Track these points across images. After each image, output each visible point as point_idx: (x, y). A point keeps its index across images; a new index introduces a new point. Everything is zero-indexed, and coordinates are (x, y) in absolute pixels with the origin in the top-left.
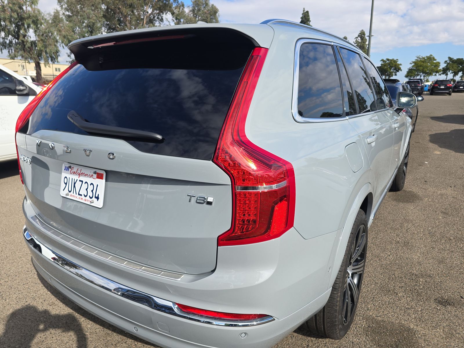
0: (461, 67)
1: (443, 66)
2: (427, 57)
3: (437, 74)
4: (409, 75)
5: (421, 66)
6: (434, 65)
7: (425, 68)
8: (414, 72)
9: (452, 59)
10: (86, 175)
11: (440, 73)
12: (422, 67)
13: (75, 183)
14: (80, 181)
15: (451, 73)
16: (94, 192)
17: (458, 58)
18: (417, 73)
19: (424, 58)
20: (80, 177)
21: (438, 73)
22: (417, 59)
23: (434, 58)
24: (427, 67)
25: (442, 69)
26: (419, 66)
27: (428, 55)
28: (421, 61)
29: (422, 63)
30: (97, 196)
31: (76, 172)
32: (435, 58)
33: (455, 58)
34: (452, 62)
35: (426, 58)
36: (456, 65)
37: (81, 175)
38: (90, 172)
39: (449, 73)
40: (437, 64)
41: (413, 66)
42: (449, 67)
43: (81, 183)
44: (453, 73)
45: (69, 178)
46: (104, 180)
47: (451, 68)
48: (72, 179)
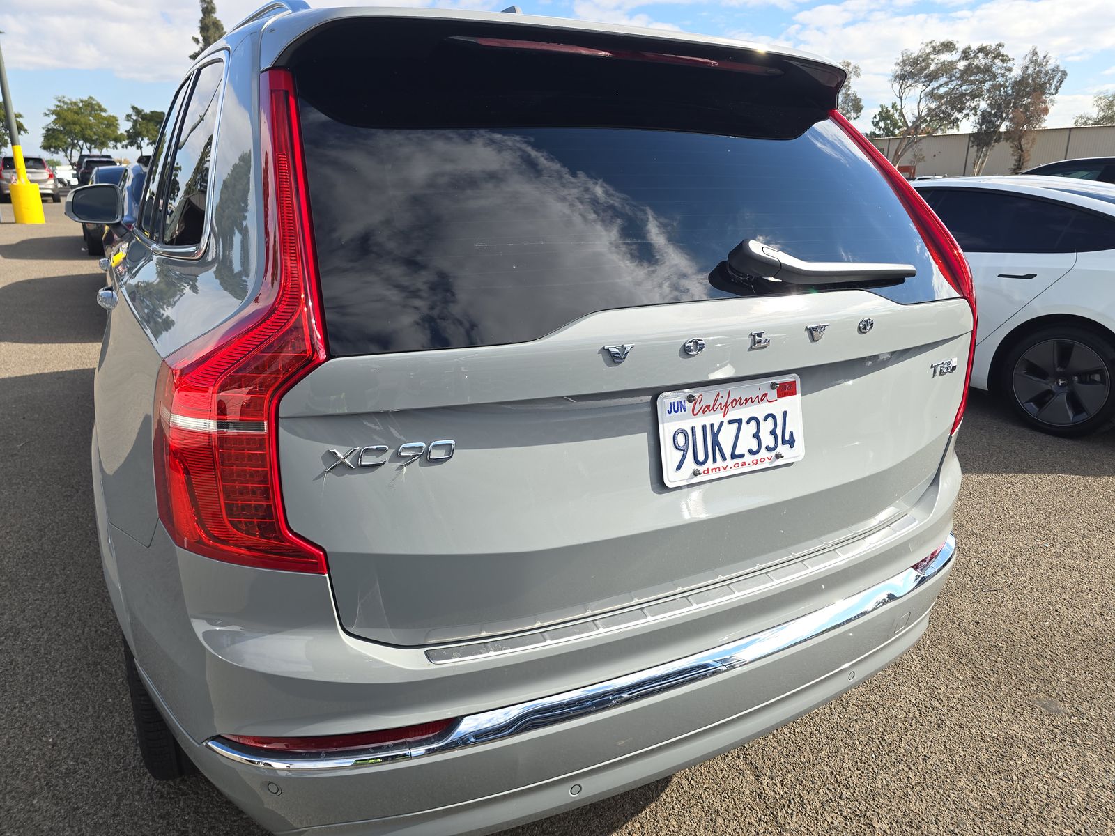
1: (124, 127)
2: (82, 101)
3: (119, 145)
4: (53, 145)
5: (74, 123)
6: (106, 123)
7: (86, 128)
8: (61, 136)
9: (141, 111)
10: (746, 401)
11: (124, 143)
12: (80, 125)
13: (715, 435)
14: (731, 422)
15: (148, 145)
16: (779, 431)
17: (152, 110)
18: (69, 140)
19: (75, 104)
20: (730, 413)
21: (120, 142)
22: (59, 104)
23: (100, 106)
24: (90, 127)
25: (125, 134)
26: (69, 124)
27: (85, 98)
28: (69, 109)
29: (76, 117)
30: (787, 438)
31: (714, 405)
32: (104, 106)
33: (147, 110)
34: (143, 119)
35: (81, 105)
36: (154, 127)
37: (730, 406)
38: (758, 389)
40: (113, 121)
41: (55, 122)
42: (140, 130)
43: (735, 426)
44: (151, 144)
45: (693, 429)
46: (798, 395)
47: (145, 133)
48: (704, 427)
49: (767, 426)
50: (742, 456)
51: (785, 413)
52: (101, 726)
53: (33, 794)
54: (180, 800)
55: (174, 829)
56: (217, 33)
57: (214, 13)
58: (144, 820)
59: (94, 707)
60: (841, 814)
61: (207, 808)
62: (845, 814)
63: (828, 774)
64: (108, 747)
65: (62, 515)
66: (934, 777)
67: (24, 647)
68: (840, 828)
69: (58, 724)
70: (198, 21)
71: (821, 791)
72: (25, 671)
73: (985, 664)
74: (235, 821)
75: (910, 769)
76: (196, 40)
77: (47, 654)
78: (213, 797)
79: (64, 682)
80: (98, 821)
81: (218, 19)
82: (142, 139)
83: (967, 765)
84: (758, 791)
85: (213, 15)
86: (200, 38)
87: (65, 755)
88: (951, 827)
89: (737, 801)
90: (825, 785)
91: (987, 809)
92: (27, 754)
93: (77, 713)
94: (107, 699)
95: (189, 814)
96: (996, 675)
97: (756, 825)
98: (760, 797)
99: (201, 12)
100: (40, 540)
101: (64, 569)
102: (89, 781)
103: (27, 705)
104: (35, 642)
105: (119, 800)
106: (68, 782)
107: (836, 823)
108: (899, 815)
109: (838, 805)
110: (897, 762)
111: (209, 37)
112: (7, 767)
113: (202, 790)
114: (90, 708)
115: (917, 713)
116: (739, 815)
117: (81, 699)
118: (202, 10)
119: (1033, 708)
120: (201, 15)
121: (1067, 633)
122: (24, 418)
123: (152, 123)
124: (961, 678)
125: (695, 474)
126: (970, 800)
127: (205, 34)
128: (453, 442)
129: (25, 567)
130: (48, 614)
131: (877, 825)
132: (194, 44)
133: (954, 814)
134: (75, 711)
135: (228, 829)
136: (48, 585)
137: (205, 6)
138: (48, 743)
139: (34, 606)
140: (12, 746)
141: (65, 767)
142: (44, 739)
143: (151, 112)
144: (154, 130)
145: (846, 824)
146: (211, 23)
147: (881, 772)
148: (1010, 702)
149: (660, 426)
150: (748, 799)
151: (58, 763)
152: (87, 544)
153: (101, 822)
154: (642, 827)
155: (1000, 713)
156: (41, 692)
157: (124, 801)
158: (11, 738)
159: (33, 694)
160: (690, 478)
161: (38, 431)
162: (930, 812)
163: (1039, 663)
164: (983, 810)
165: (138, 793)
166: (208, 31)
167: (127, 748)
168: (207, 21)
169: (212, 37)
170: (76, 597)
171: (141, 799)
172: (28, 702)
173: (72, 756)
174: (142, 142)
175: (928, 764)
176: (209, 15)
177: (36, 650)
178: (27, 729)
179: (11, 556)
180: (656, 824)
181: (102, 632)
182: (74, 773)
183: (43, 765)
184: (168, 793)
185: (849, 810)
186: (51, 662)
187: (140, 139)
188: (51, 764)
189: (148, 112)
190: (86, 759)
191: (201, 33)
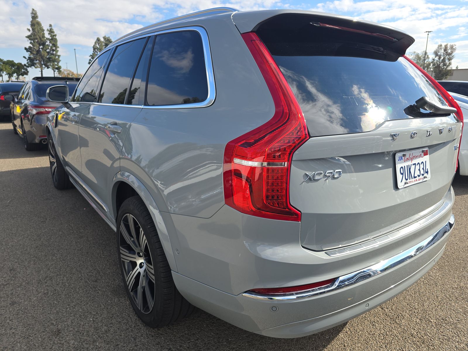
0: (13, 68)
9: (2, 60)
10: (417, 157)
13: (410, 169)
14: (413, 164)
15: (5, 75)
16: (425, 168)
17: (8, 60)
20: (413, 161)
30: (427, 171)
31: (409, 158)
34: (3, 63)
37: (413, 159)
38: (418, 152)
39: (3, 75)
42: (2, 68)
43: (414, 166)
44: (7, 74)
45: (405, 167)
46: (428, 155)
47: (4, 70)
48: (407, 166)
49: (422, 166)
50: (416, 177)
51: (426, 161)
52: (111, 312)
53: (94, 341)
54: (161, 337)
55: (165, 348)
56: (39, 27)
57: (37, 18)
58: (149, 346)
59: (103, 305)
60: (418, 318)
61: (175, 339)
62: (419, 318)
63: (407, 305)
64: (118, 320)
65: (45, 229)
66: (443, 303)
67: (58, 283)
68: (420, 323)
69: (91, 313)
70: (30, 22)
71: (407, 311)
72: (64, 293)
73: (442, 263)
74: (189, 343)
75: (433, 301)
76: (29, 30)
77: (70, 285)
78: (175, 335)
79: (84, 296)
80: (130, 349)
81: (39, 21)
82: (3, 72)
83: (452, 297)
84: (385, 313)
85: (37, 19)
86: (31, 29)
87: (101, 325)
88: (457, 319)
89: (379, 317)
90: (407, 309)
91: (466, 312)
92: (83, 326)
93: (97, 307)
94: (108, 301)
95: (168, 342)
96: (447, 267)
97: (390, 325)
98: (387, 315)
99: (31, 18)
100: (40, 240)
101: (58, 251)
102: (117, 333)
103: (72, 307)
104: (62, 281)
105: (135, 339)
106: (108, 335)
107: (417, 321)
108: (438, 316)
109: (415, 315)
110: (428, 299)
111: (35, 29)
112: (77, 332)
113: (168, 332)
114: (102, 305)
115: (427, 282)
116: (383, 322)
117: (95, 302)
118: (32, 17)
119: (465, 277)
120: (31, 19)
121: (463, 251)
122: (4, 190)
123: (8, 65)
124: (436, 269)
125: (405, 183)
126: (459, 309)
127: (33, 27)
128: (341, 170)
129: (39, 251)
130: (61, 270)
131: (432, 321)
132: (28, 31)
133: (456, 314)
134: (95, 307)
135: (188, 346)
136: (54, 258)
137: (33, 15)
138: (91, 321)
139: (53, 267)
140: (74, 323)
141: (103, 329)
142: (88, 319)
143: (7, 61)
144: (8, 68)
145: (421, 321)
146: (36, 23)
147: (424, 303)
148: (456, 276)
149: (396, 165)
150: (383, 316)
151: (99, 328)
152: (63, 241)
153: (131, 349)
154: (350, 329)
155: (454, 279)
156: (76, 301)
157: (137, 340)
158: (72, 320)
159: (73, 302)
160: (404, 185)
161: (14, 196)
162: (447, 314)
163: (459, 262)
164: (464, 312)
165: (142, 336)
166: (34, 26)
167: (127, 319)
168: (34, 22)
169: (36, 29)
170: (70, 262)
171: (144, 338)
172: (72, 305)
173: (104, 324)
174: (3, 74)
175: (439, 298)
176: (35, 19)
177: (64, 284)
178: (78, 316)
179: (30, 247)
180: (354, 328)
181: (90, 275)
182: (109, 331)
183: (93, 329)
184: (155, 335)
185: (420, 317)
186: (74, 289)
187: (2, 72)
188: (96, 329)
189: (6, 61)
190: (111, 325)
191: (31, 27)
